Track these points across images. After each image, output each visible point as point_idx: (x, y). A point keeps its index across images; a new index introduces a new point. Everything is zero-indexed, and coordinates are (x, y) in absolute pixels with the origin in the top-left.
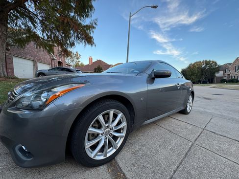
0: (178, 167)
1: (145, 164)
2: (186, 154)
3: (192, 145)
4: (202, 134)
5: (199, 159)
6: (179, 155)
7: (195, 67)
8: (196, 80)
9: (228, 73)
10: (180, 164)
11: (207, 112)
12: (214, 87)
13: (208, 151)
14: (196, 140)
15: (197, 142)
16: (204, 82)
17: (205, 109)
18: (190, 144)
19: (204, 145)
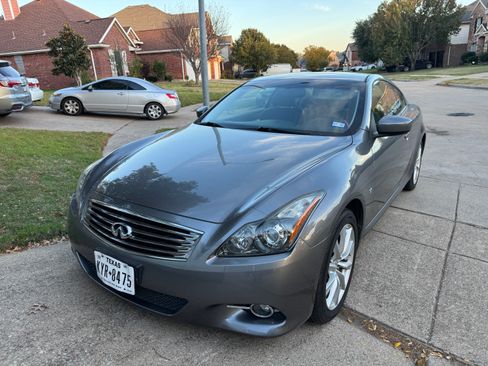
0: (439, 292)
1: (394, 300)
2: (443, 272)
3: (447, 255)
4: (456, 233)
5: (463, 274)
6: (433, 275)
7: (395, 13)
8: (398, 60)
9: (481, 34)
10: (441, 287)
11: (446, 175)
12: (447, 84)
13: (471, 260)
14: (449, 245)
15: (452, 250)
16: (420, 66)
17: (441, 166)
18: (443, 254)
19: (463, 252)
